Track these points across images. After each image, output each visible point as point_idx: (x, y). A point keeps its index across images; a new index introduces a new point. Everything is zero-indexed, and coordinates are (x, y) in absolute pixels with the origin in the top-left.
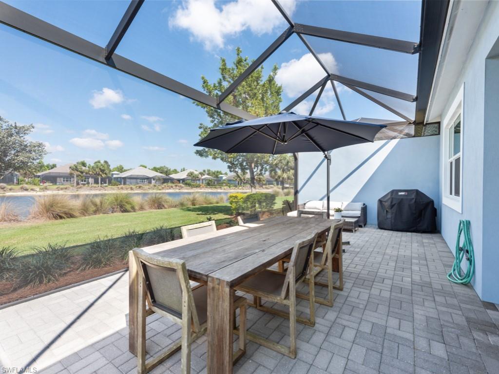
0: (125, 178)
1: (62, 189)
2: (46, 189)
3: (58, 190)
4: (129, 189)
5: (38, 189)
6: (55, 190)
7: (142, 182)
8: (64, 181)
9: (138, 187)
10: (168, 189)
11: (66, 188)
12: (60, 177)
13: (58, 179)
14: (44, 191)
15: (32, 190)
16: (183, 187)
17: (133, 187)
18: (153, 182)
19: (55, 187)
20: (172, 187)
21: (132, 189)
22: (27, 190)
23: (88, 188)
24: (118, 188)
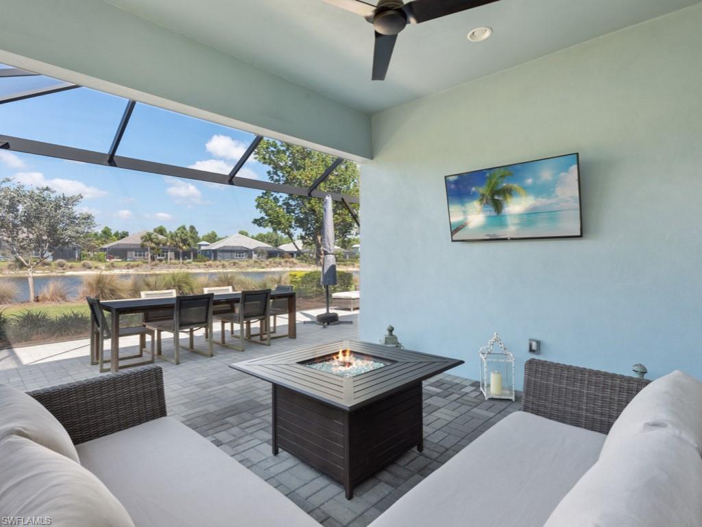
0: (215, 252)
1: (132, 267)
2: (113, 266)
3: (128, 269)
4: (221, 267)
5: (103, 268)
6: (124, 268)
7: (240, 256)
8: (136, 255)
9: (232, 264)
10: (274, 267)
11: (138, 266)
12: (131, 250)
13: (129, 253)
14: (110, 269)
15: (96, 268)
16: (295, 264)
17: (226, 263)
18: (255, 256)
19: (124, 264)
20: (280, 263)
21: (224, 266)
22: (90, 268)
23: (166, 265)
24: (206, 265)
